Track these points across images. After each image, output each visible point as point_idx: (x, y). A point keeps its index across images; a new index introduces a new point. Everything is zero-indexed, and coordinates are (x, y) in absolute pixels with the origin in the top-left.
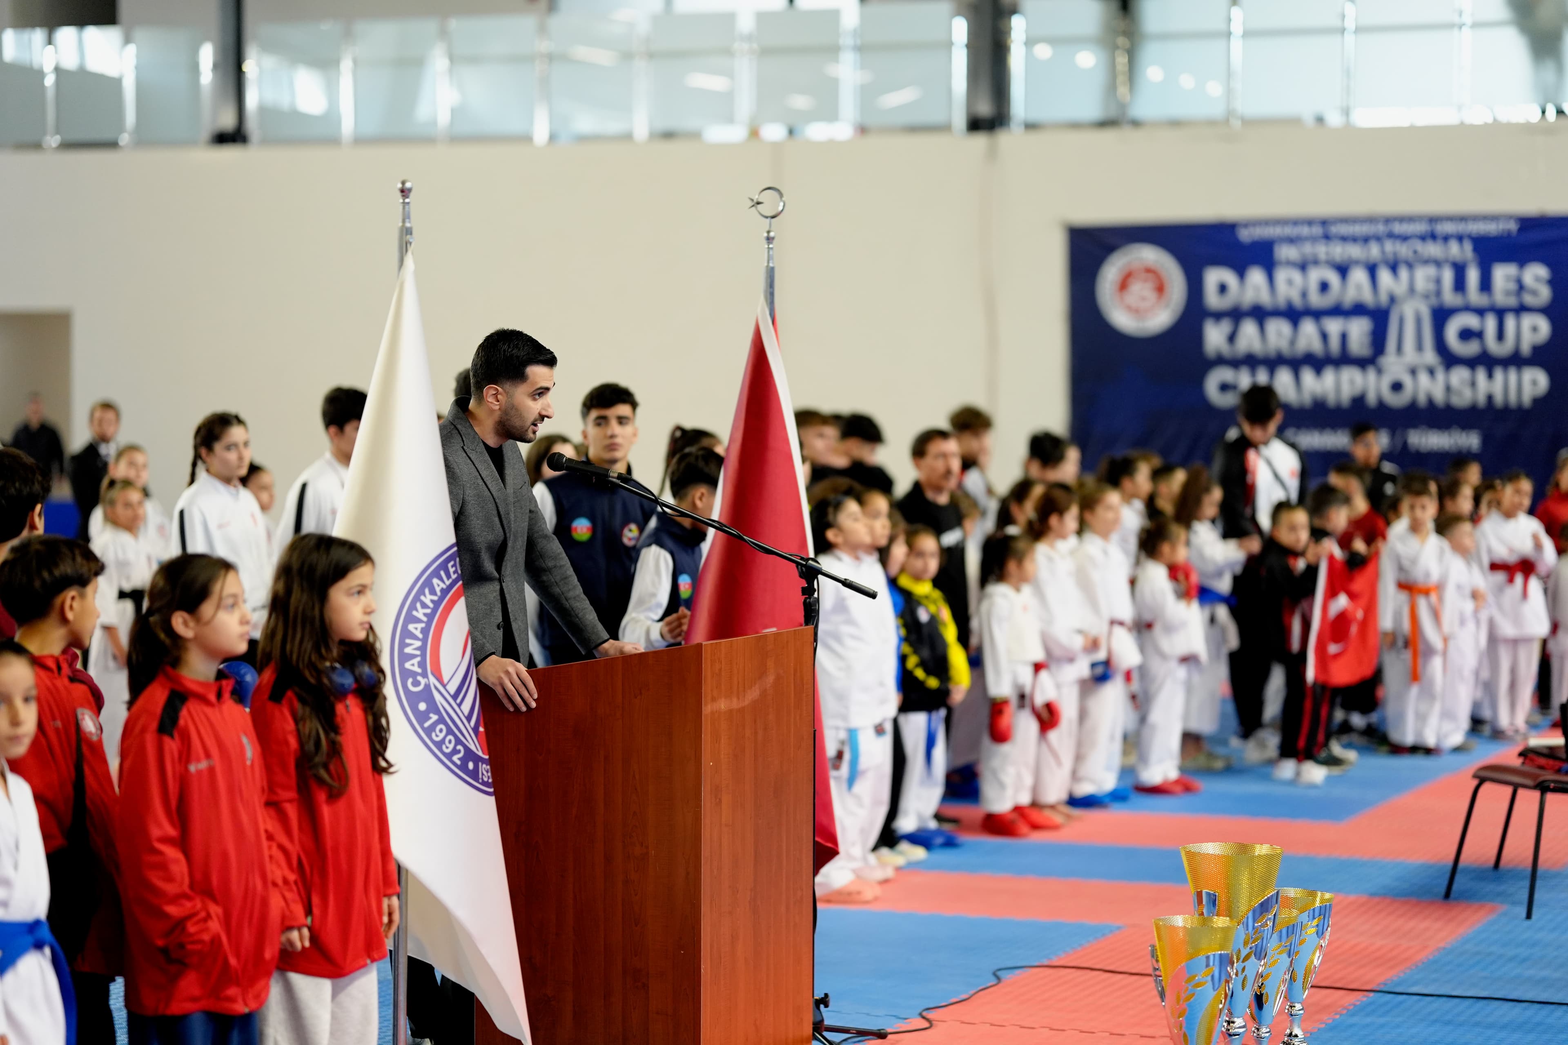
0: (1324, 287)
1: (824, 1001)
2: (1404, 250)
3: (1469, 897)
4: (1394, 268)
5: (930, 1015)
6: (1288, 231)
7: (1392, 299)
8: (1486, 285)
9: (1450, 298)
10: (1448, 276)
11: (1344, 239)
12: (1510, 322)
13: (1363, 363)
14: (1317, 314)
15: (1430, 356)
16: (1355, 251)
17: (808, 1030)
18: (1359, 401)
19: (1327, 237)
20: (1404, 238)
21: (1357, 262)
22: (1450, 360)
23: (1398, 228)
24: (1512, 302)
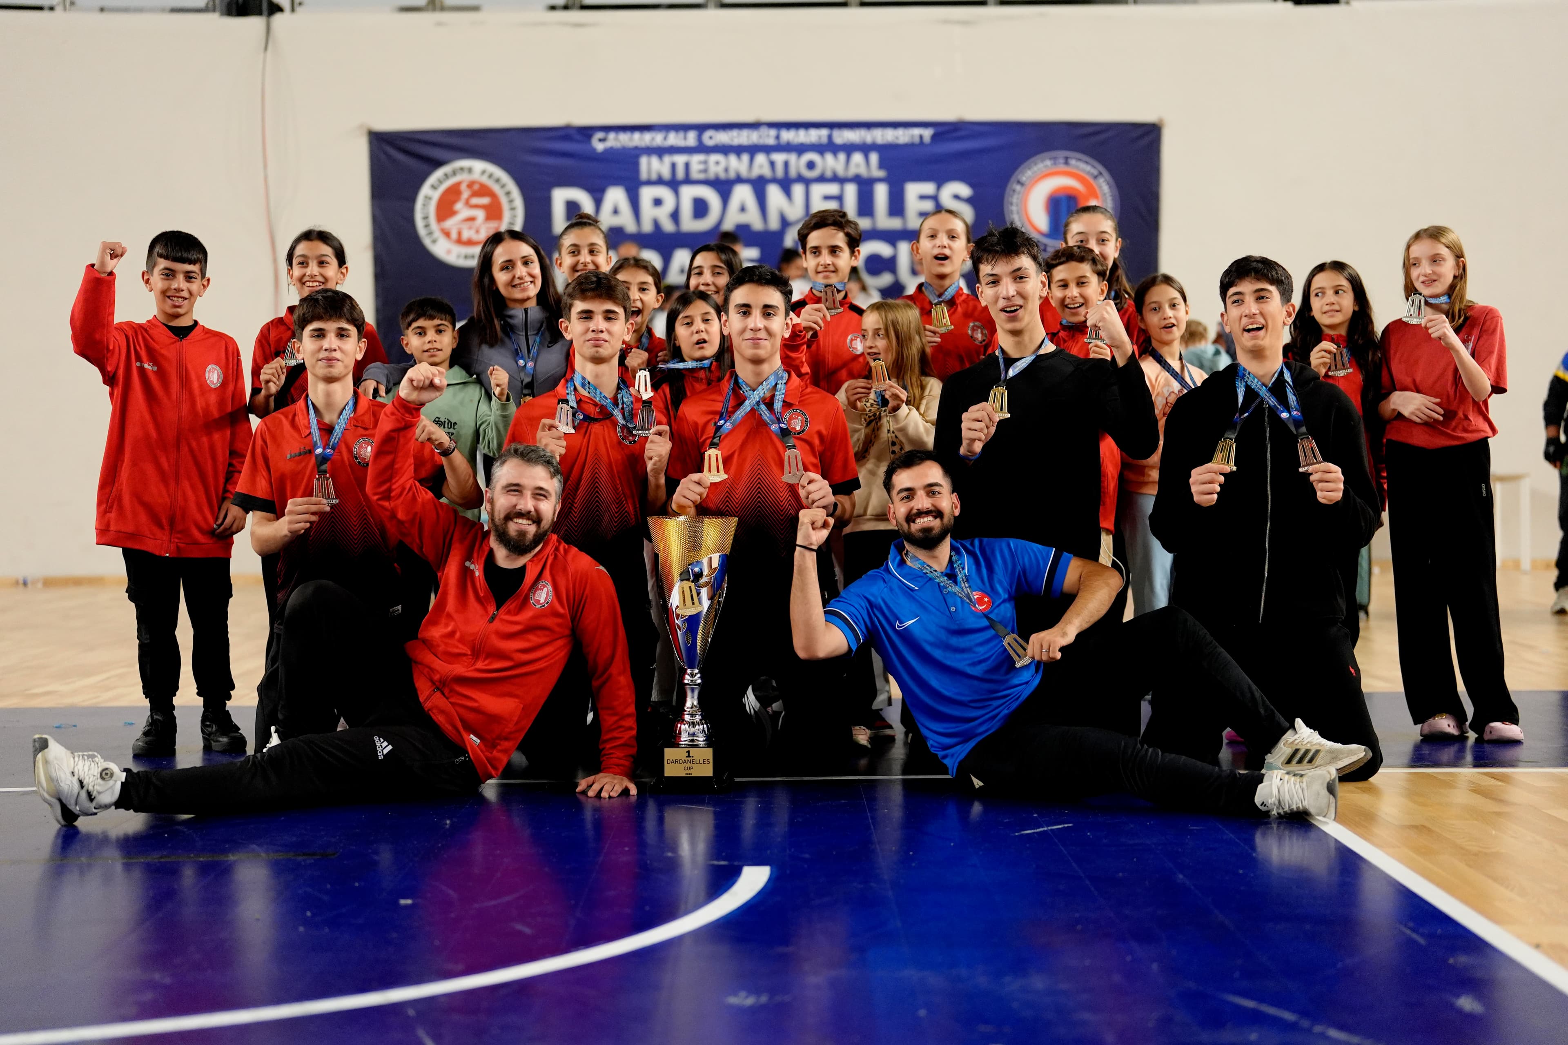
0: (700, 208)
2: (797, 164)
4: (786, 185)
6: (657, 139)
7: (784, 222)
8: (897, 207)
10: (851, 192)
11: (724, 150)
16: (737, 165)
19: (702, 149)
20: (800, 149)
21: (739, 180)
23: (788, 136)
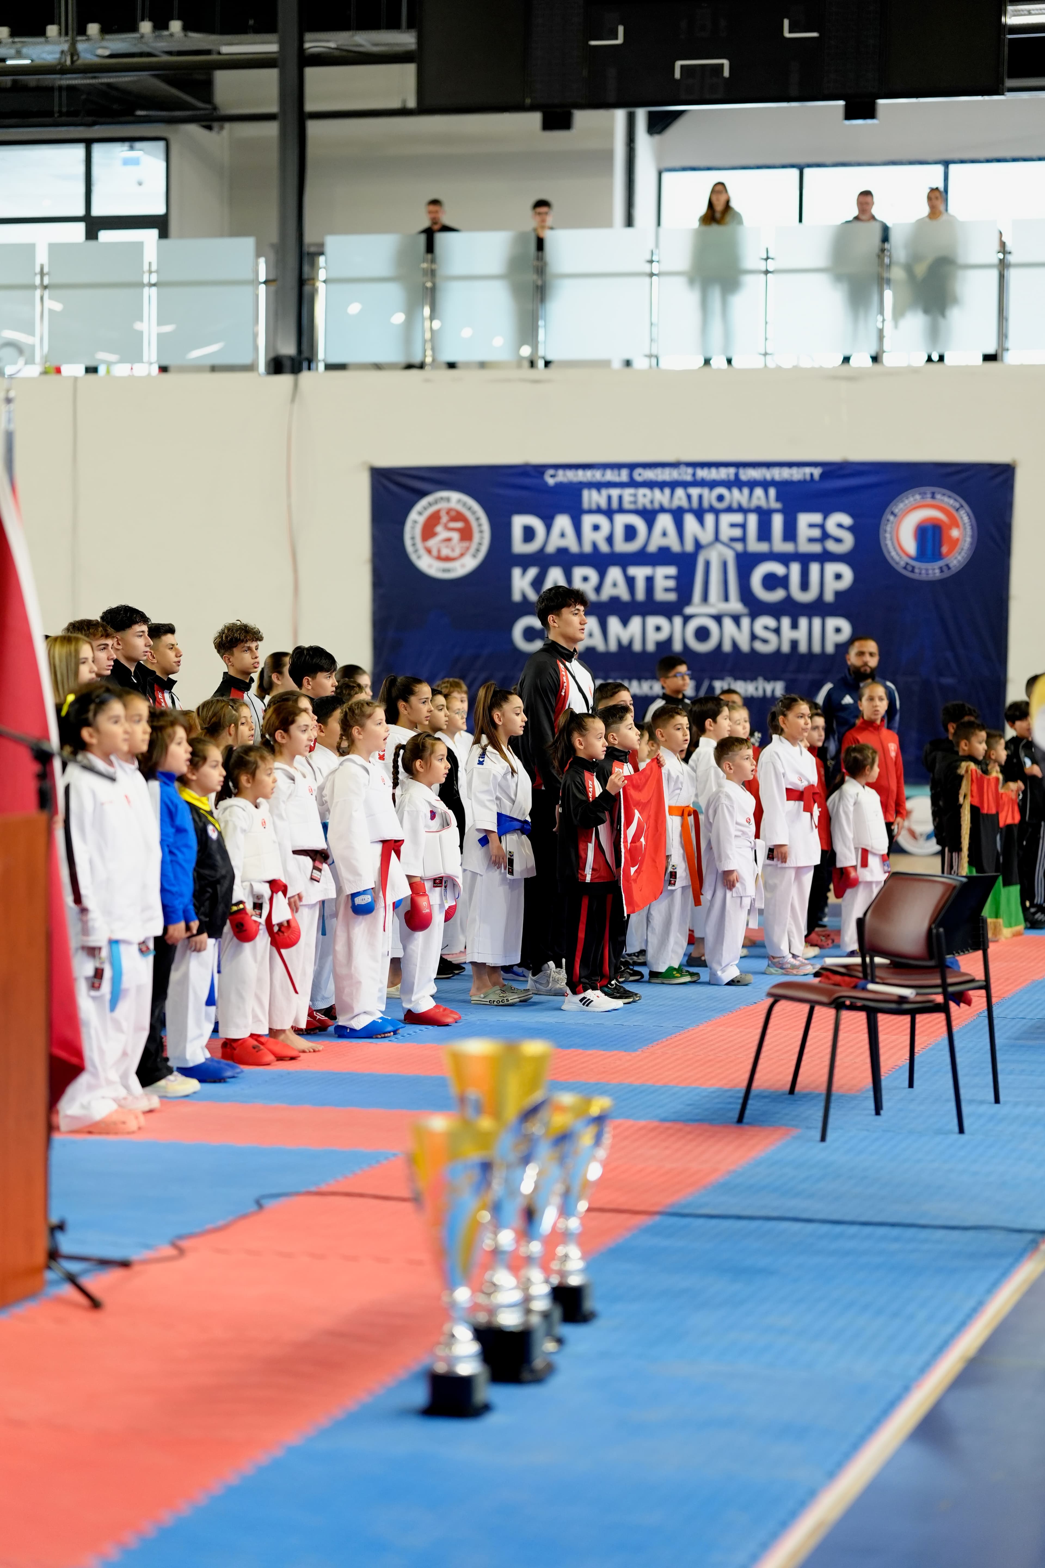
0: (630, 533)
1: (61, 1227)
2: (709, 496)
3: (762, 1121)
4: (699, 515)
5: (184, 1244)
6: (596, 475)
7: (698, 546)
8: (790, 533)
9: (755, 546)
10: (753, 520)
11: (650, 485)
12: (814, 569)
13: (669, 610)
14: (624, 561)
15: (735, 605)
16: (661, 497)
17: (40, 1257)
18: (665, 645)
19: (633, 484)
20: (712, 485)
21: (662, 510)
22: (756, 608)
23: (702, 473)
24: (816, 548)
